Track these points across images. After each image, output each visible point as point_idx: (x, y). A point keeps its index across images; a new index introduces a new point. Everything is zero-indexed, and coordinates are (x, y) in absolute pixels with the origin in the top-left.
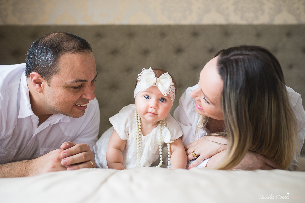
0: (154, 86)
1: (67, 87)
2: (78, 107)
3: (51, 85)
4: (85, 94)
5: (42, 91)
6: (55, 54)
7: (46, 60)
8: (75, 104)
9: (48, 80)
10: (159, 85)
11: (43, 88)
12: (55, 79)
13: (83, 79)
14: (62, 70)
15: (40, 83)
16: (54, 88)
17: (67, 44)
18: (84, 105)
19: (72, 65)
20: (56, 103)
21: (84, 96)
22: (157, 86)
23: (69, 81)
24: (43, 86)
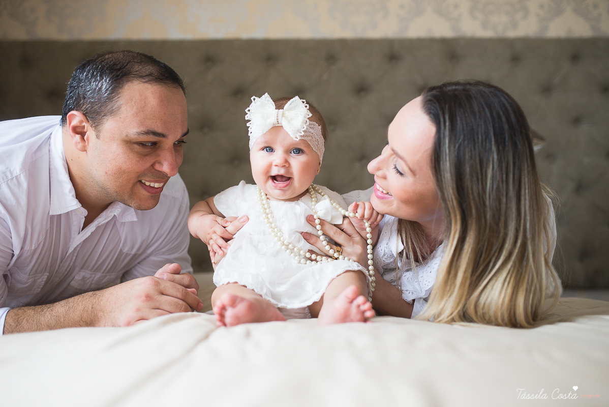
0: (276, 125)
1: (129, 143)
2: (144, 186)
3: (102, 135)
4: (160, 163)
5: (84, 149)
6: (115, 80)
7: (97, 88)
8: (140, 179)
9: (96, 125)
10: (284, 123)
11: (86, 143)
12: (109, 125)
13: (159, 131)
14: (123, 109)
15: (82, 134)
16: (106, 142)
17: (140, 67)
18: (157, 185)
19: (143, 102)
20: (106, 173)
21: (157, 167)
22: (281, 125)
23: (133, 131)
24: (88, 139)
